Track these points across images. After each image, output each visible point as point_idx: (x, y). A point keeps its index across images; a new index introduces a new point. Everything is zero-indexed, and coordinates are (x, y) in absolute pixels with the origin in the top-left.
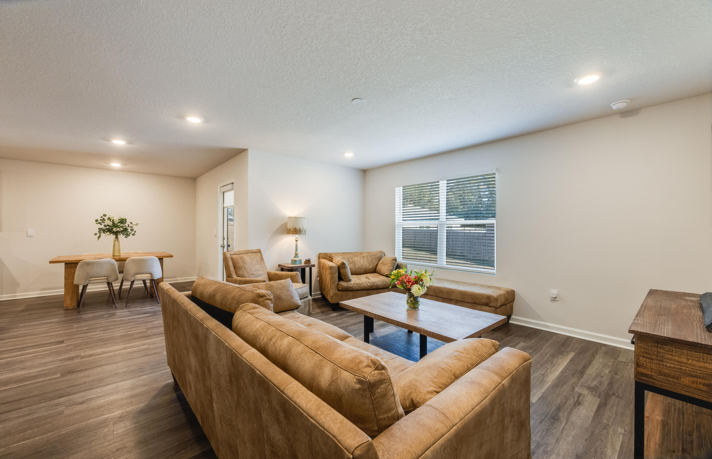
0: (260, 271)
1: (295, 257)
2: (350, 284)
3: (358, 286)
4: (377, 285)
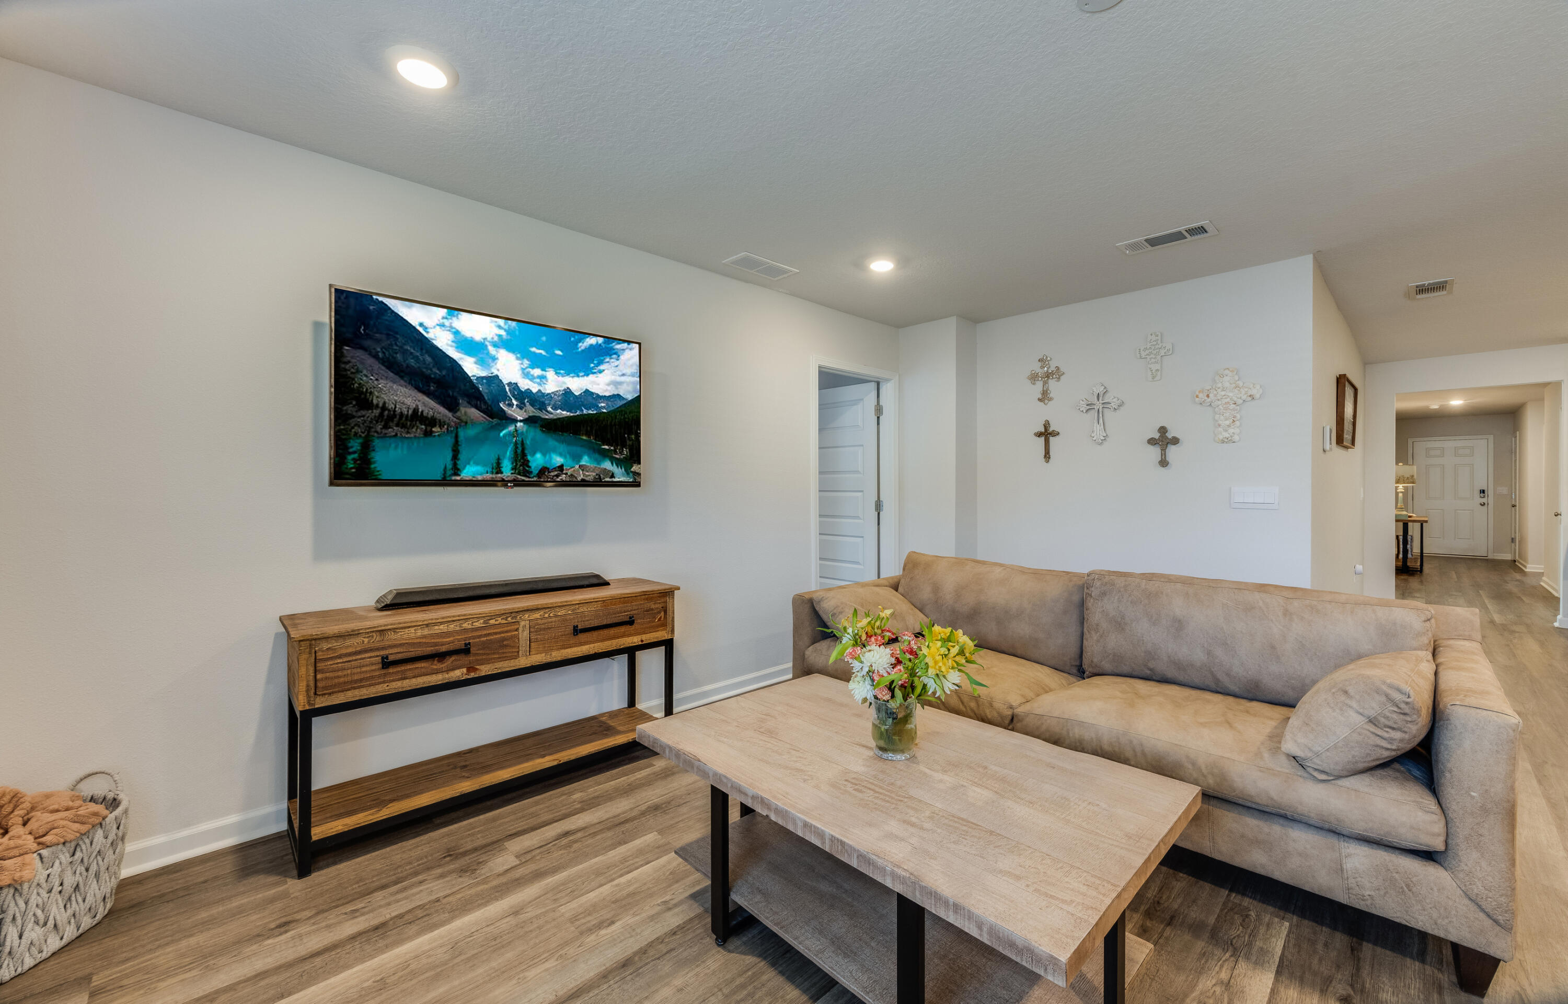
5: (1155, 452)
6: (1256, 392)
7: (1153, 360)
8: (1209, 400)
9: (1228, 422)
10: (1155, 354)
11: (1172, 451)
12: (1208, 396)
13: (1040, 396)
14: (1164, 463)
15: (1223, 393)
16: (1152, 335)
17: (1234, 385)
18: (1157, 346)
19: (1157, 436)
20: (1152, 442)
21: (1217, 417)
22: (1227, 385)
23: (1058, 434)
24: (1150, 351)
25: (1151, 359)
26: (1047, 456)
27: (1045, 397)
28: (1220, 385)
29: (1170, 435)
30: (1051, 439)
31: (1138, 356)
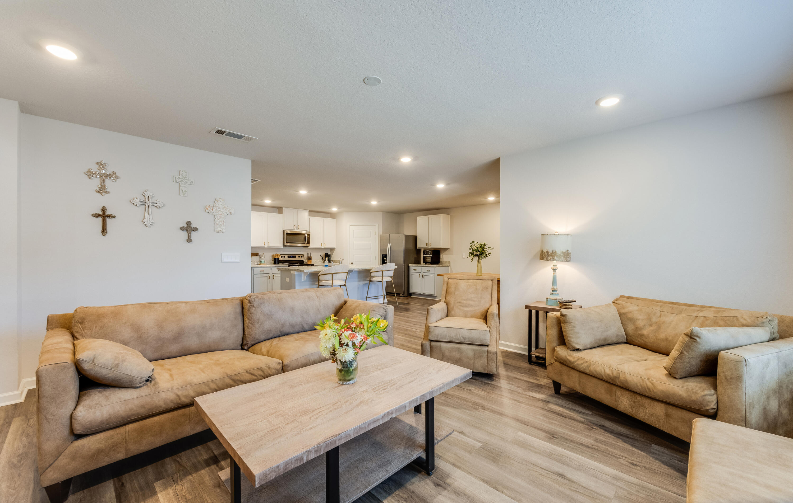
0: (474, 301)
1: (551, 294)
2: (571, 356)
3: (586, 365)
4: (626, 381)
5: (184, 234)
6: (232, 211)
7: (183, 185)
8: (213, 211)
9: (221, 223)
10: (185, 183)
11: (193, 234)
12: (212, 210)
13: (98, 189)
14: (189, 240)
15: (219, 209)
16: (183, 171)
17: (224, 207)
18: (186, 178)
19: (186, 226)
20: (182, 229)
21: (216, 220)
22: (221, 206)
23: (114, 217)
24: (182, 180)
25: (182, 184)
26: (104, 231)
27: (102, 190)
28: (217, 205)
29: (193, 226)
30: (108, 220)
31: (175, 180)
